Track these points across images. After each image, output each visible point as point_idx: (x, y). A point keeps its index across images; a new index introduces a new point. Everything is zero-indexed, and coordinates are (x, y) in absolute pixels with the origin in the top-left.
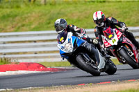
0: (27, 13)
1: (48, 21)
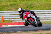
0: (20, 4)
1: (27, 7)
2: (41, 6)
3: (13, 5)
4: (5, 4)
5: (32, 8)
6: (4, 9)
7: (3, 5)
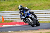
0: (20, 4)
2: (40, 6)
3: (13, 5)
4: (5, 5)
5: (32, 8)
6: (5, 9)
7: (3, 5)
